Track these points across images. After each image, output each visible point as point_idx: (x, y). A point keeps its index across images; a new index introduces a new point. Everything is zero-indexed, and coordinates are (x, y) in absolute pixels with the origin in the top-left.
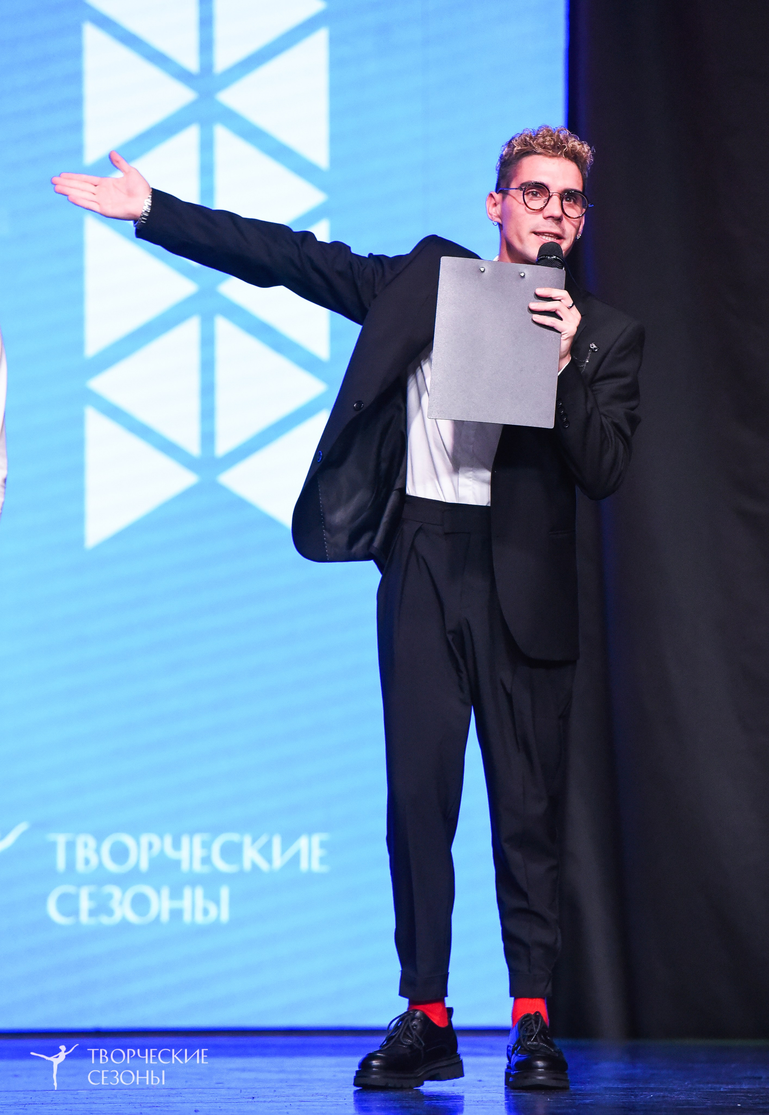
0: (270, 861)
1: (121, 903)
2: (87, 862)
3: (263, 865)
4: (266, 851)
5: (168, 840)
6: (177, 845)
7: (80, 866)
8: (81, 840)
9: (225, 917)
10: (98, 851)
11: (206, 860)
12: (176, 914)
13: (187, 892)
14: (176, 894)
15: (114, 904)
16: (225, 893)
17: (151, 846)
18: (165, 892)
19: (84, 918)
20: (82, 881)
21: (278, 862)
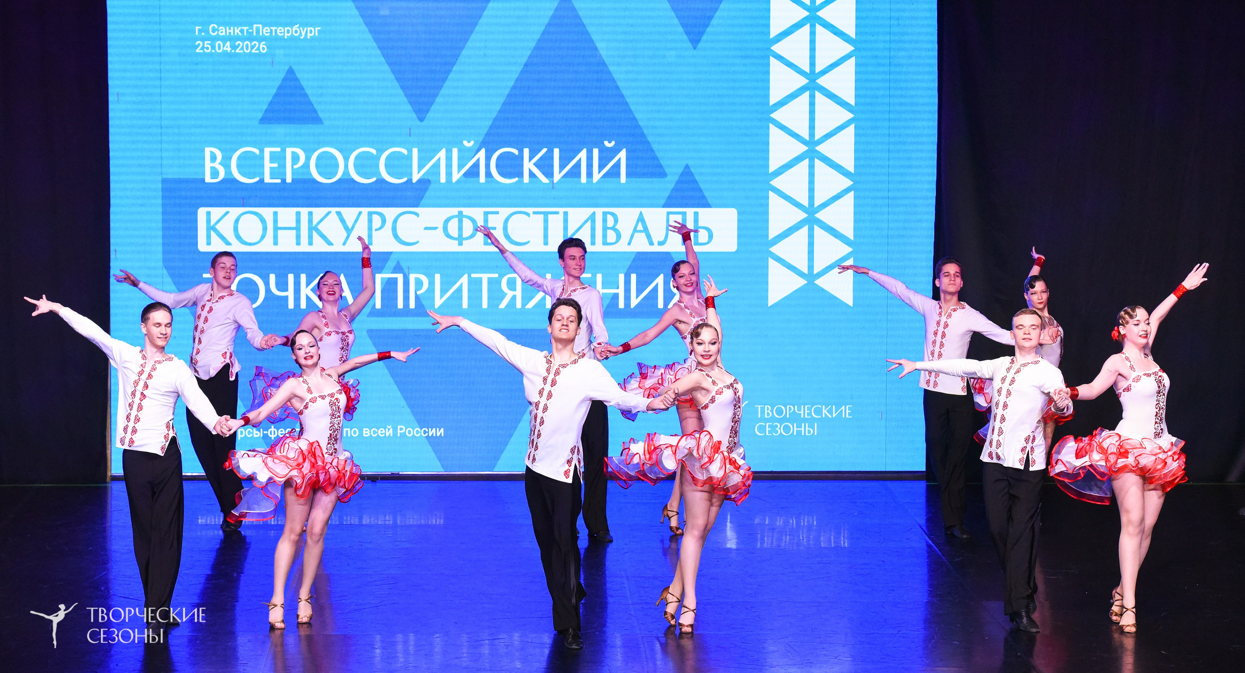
0: (832, 416)
1: (780, 429)
2: (768, 414)
3: (830, 416)
4: (830, 412)
5: (796, 407)
6: (799, 410)
7: (766, 416)
8: (766, 406)
9: (816, 434)
10: (772, 411)
11: (810, 414)
12: (799, 433)
13: (803, 424)
14: (799, 426)
15: (777, 429)
16: (816, 424)
17: (790, 409)
18: (795, 424)
19: (767, 434)
20: (766, 420)
21: (834, 416)
